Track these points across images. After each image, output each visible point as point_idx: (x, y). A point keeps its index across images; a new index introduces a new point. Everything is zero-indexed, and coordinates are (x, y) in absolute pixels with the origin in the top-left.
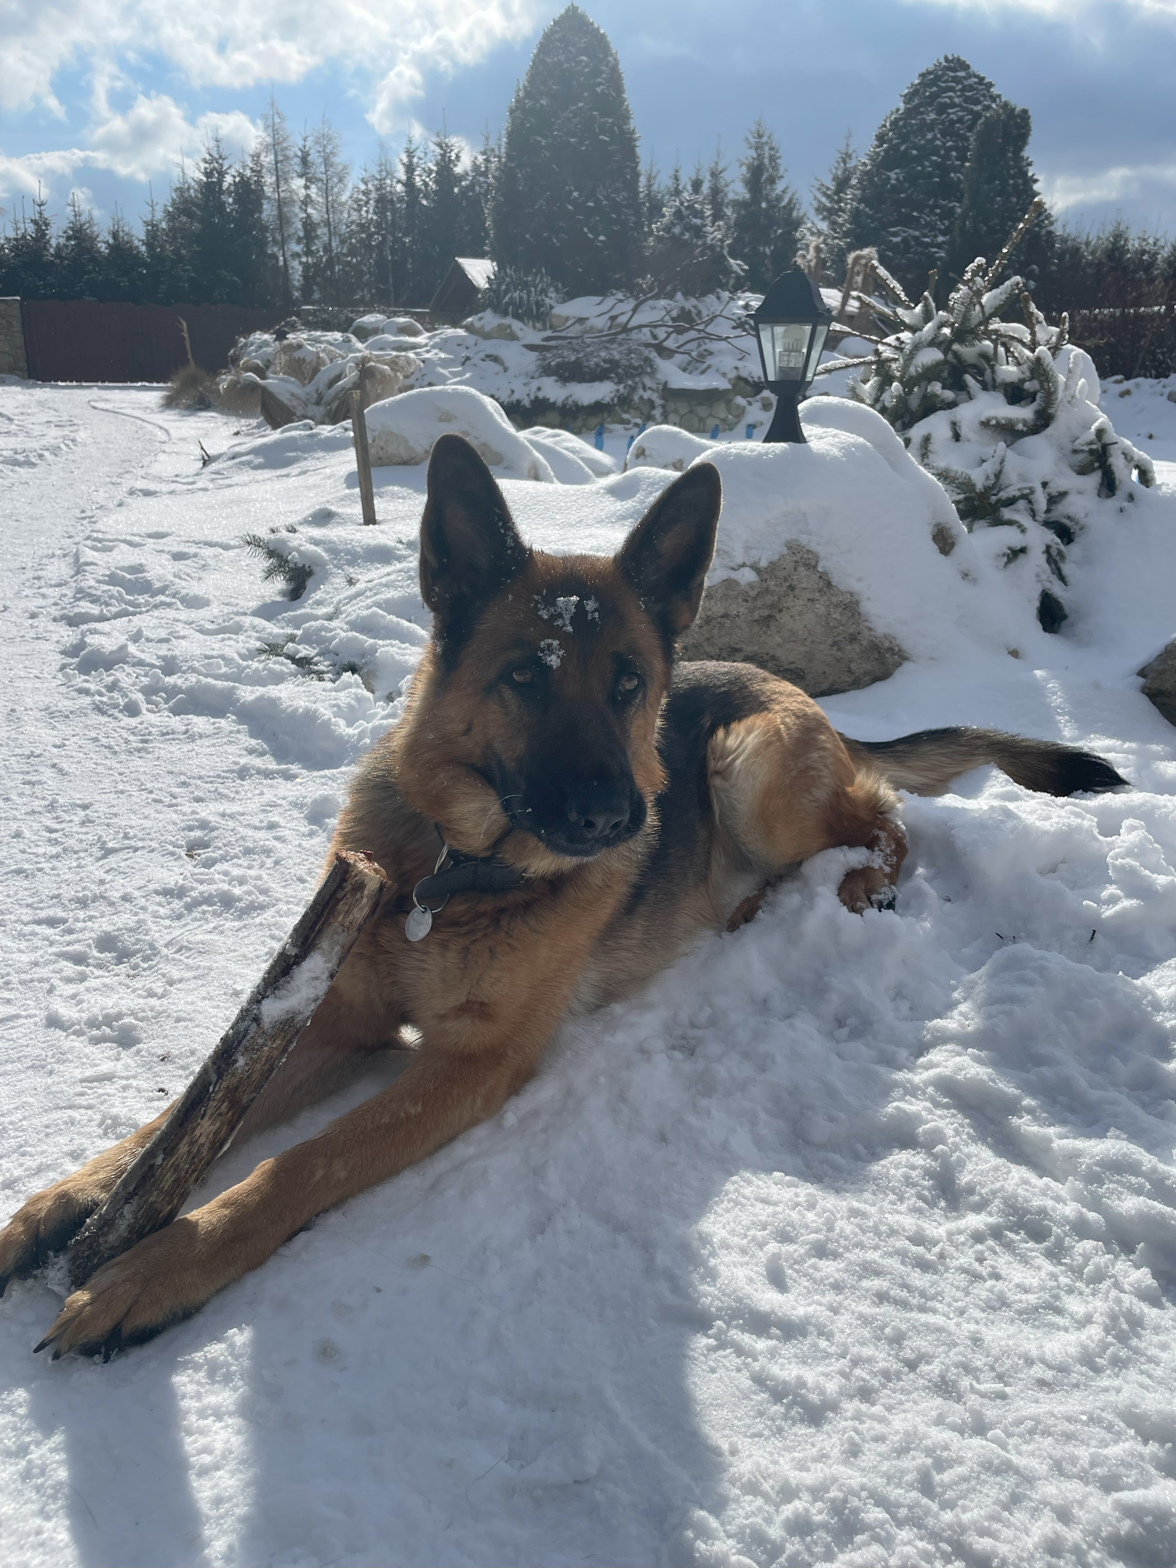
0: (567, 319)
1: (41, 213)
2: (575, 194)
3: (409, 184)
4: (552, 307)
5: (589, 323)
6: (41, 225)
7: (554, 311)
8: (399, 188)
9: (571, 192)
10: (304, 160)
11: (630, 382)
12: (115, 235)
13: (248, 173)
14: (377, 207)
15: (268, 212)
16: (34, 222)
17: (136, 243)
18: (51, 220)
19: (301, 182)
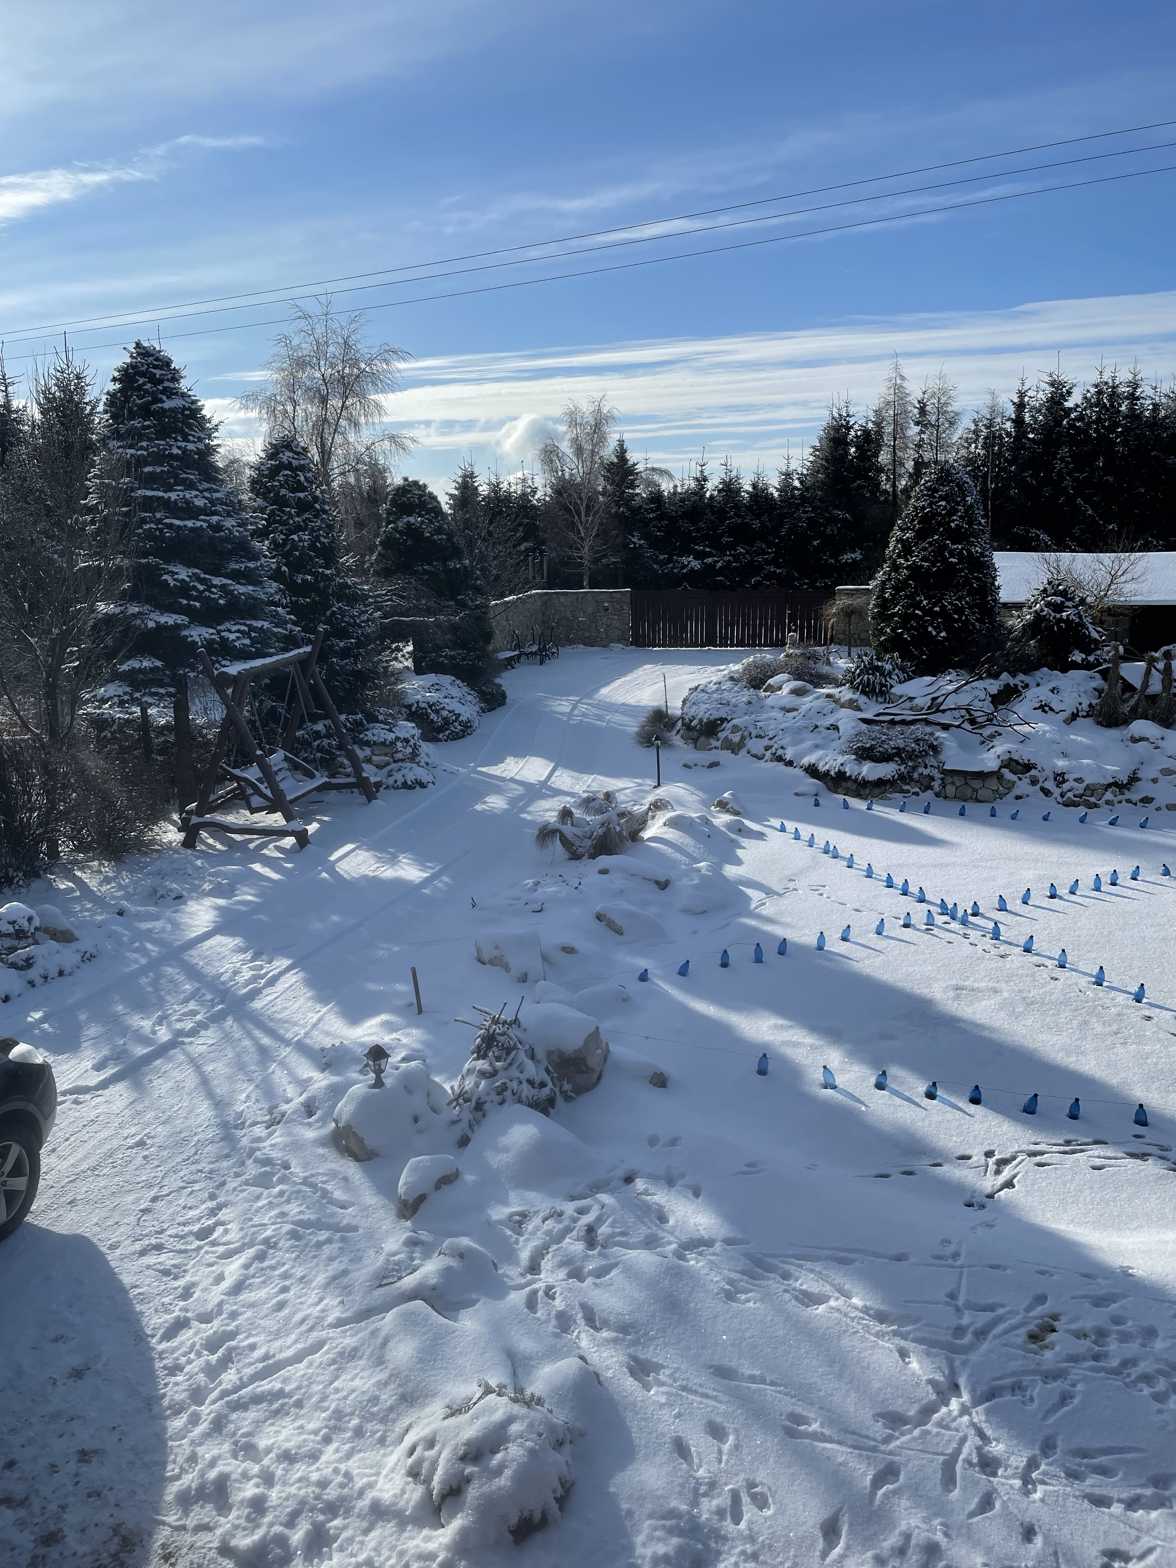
0: (901, 697)
1: (702, 472)
2: (925, 602)
3: (1018, 422)
4: (892, 686)
5: (915, 702)
6: (702, 480)
7: (893, 690)
8: (1008, 426)
9: (921, 601)
10: (923, 411)
11: (910, 764)
12: (754, 486)
13: (870, 425)
14: (985, 443)
15: (884, 458)
16: (697, 479)
17: (772, 490)
18: (710, 477)
19: (917, 429)
